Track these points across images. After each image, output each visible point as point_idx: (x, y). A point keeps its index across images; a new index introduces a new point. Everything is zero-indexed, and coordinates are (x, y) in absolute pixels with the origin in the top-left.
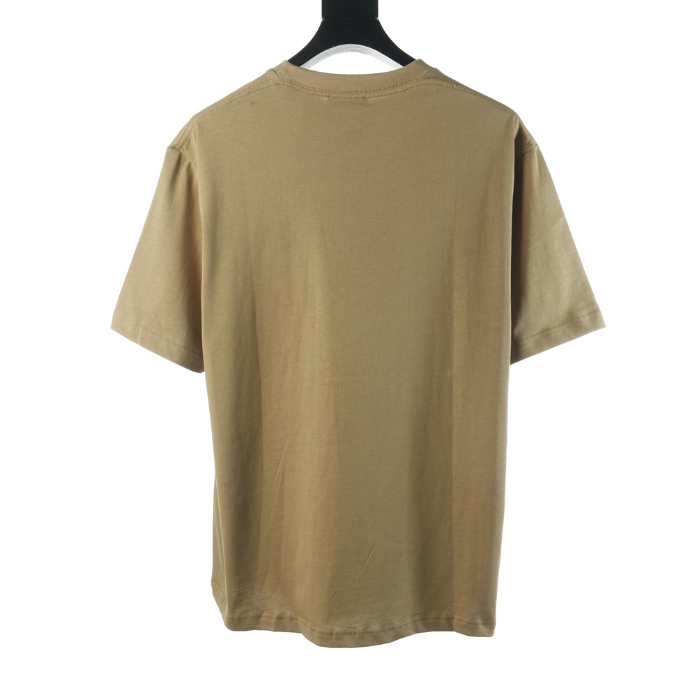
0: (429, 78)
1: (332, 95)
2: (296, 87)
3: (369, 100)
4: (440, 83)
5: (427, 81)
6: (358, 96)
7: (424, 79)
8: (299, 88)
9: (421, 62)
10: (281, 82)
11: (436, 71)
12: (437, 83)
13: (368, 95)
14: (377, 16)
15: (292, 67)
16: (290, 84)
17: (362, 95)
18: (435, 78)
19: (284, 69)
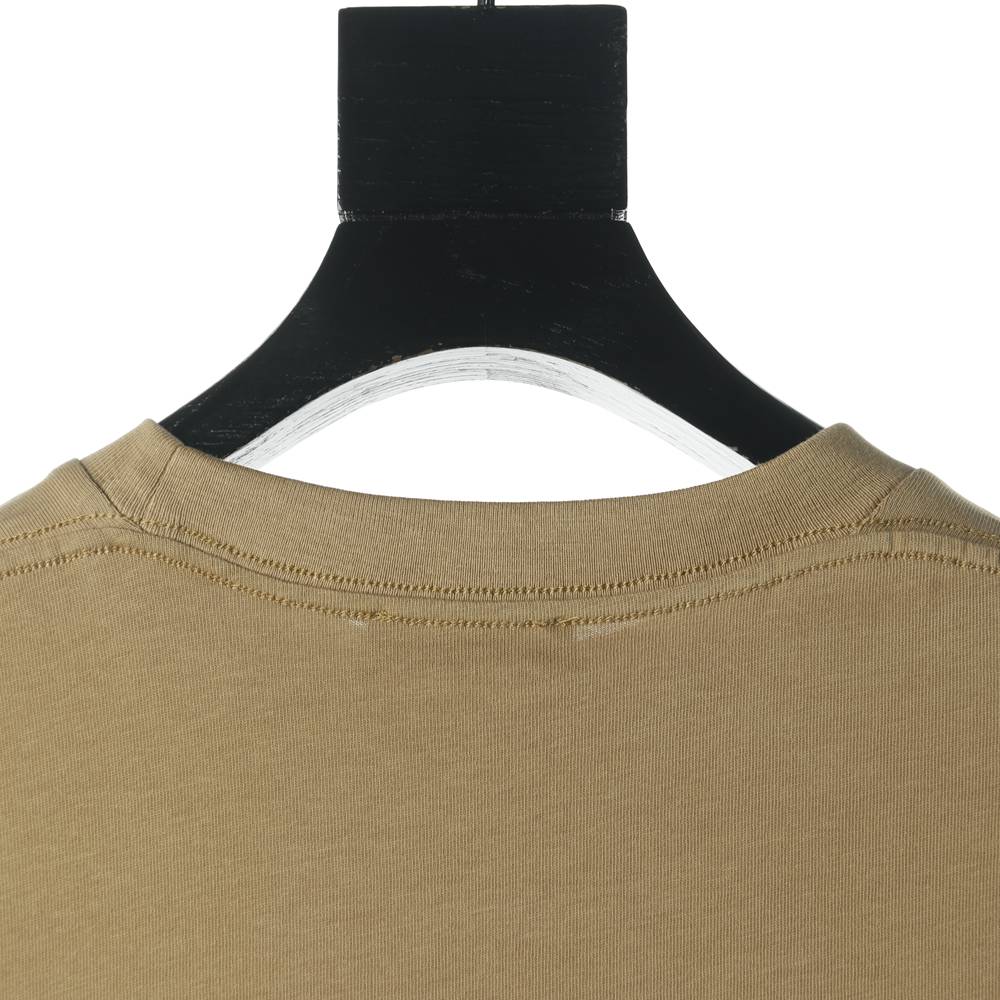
0: (886, 525)
1: (391, 607)
2: (205, 563)
3: (581, 634)
4: (945, 552)
5: (878, 541)
6: (522, 612)
7: (865, 529)
8: (219, 568)
9: (844, 437)
10: (125, 539)
11: (922, 483)
12: (929, 548)
13: (573, 610)
14: (622, 202)
15: (186, 462)
16: (171, 549)
17: (545, 610)
18: (922, 524)
19: (143, 472)
